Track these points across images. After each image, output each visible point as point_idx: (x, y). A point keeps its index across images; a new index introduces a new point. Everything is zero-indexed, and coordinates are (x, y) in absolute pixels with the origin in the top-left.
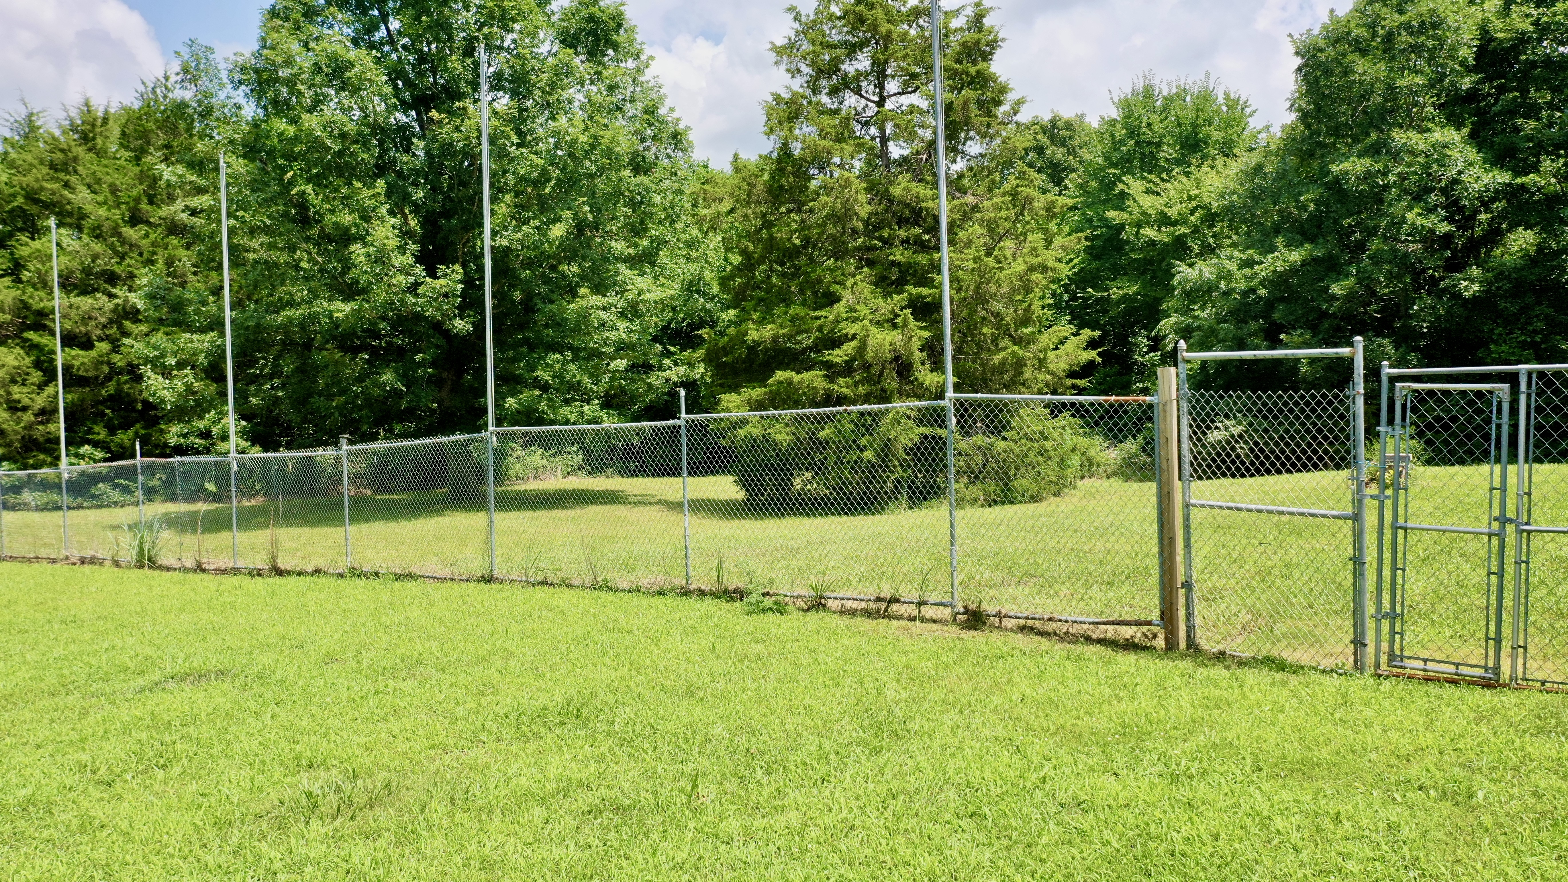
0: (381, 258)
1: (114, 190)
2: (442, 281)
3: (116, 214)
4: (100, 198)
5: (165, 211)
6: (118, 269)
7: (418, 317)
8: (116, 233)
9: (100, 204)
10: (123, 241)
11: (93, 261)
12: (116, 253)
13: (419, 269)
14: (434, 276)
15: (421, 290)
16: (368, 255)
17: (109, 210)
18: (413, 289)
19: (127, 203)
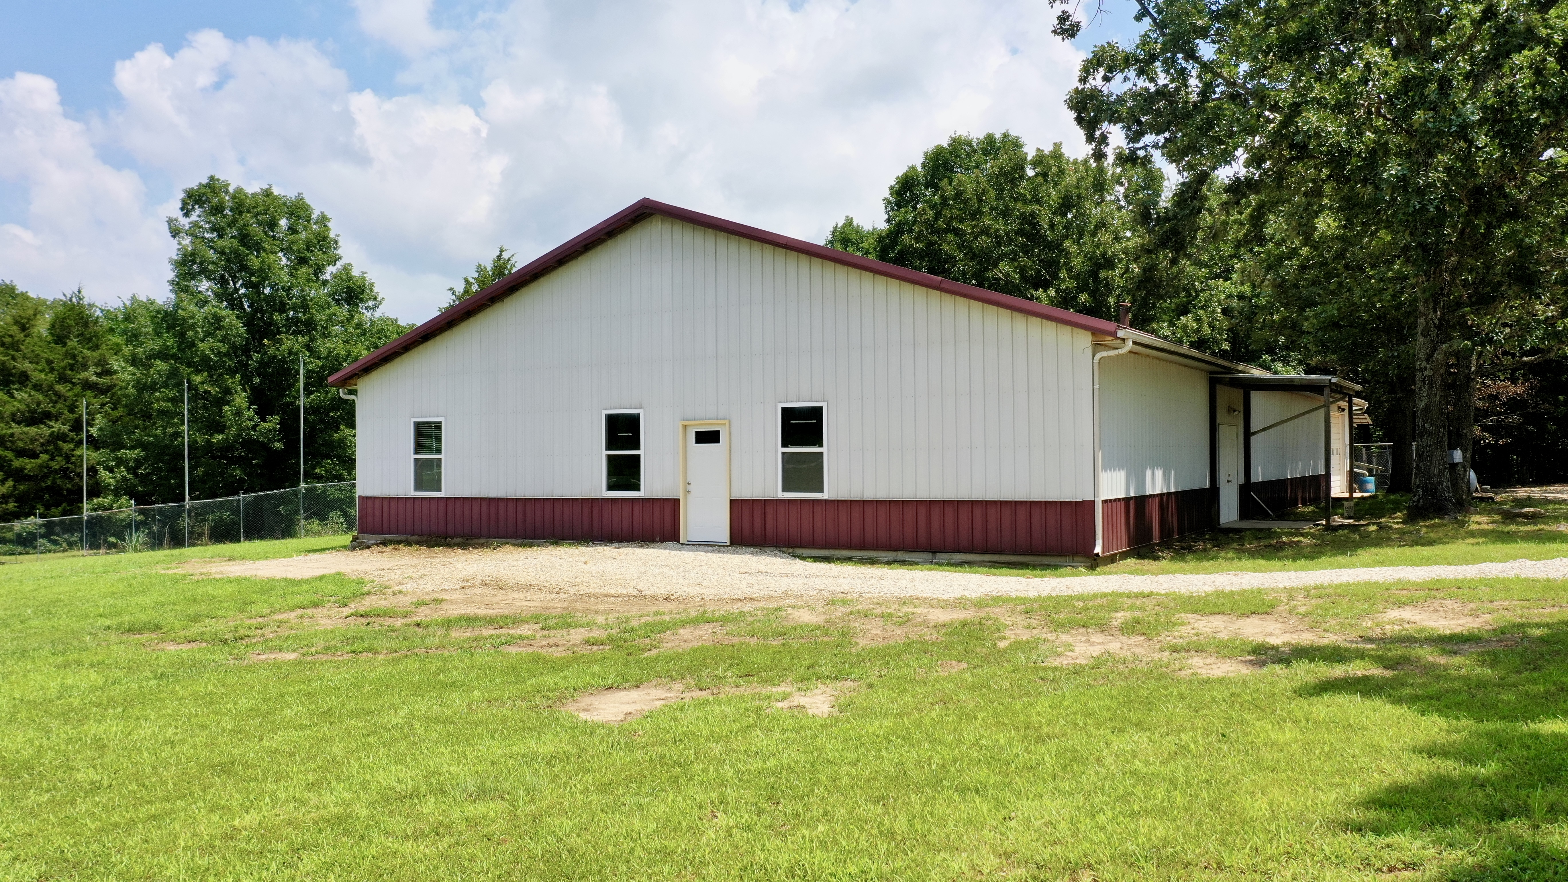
0: (238, 413)
1: (49, 362)
2: (269, 424)
3: (51, 377)
4: (40, 368)
5: (83, 375)
6: (53, 410)
7: (256, 441)
8: (51, 387)
9: (41, 371)
10: (56, 393)
11: (38, 406)
12: (51, 400)
13: (257, 418)
14: (265, 421)
15: (258, 428)
16: (231, 411)
17: (46, 375)
18: (254, 428)
19: (57, 371)
